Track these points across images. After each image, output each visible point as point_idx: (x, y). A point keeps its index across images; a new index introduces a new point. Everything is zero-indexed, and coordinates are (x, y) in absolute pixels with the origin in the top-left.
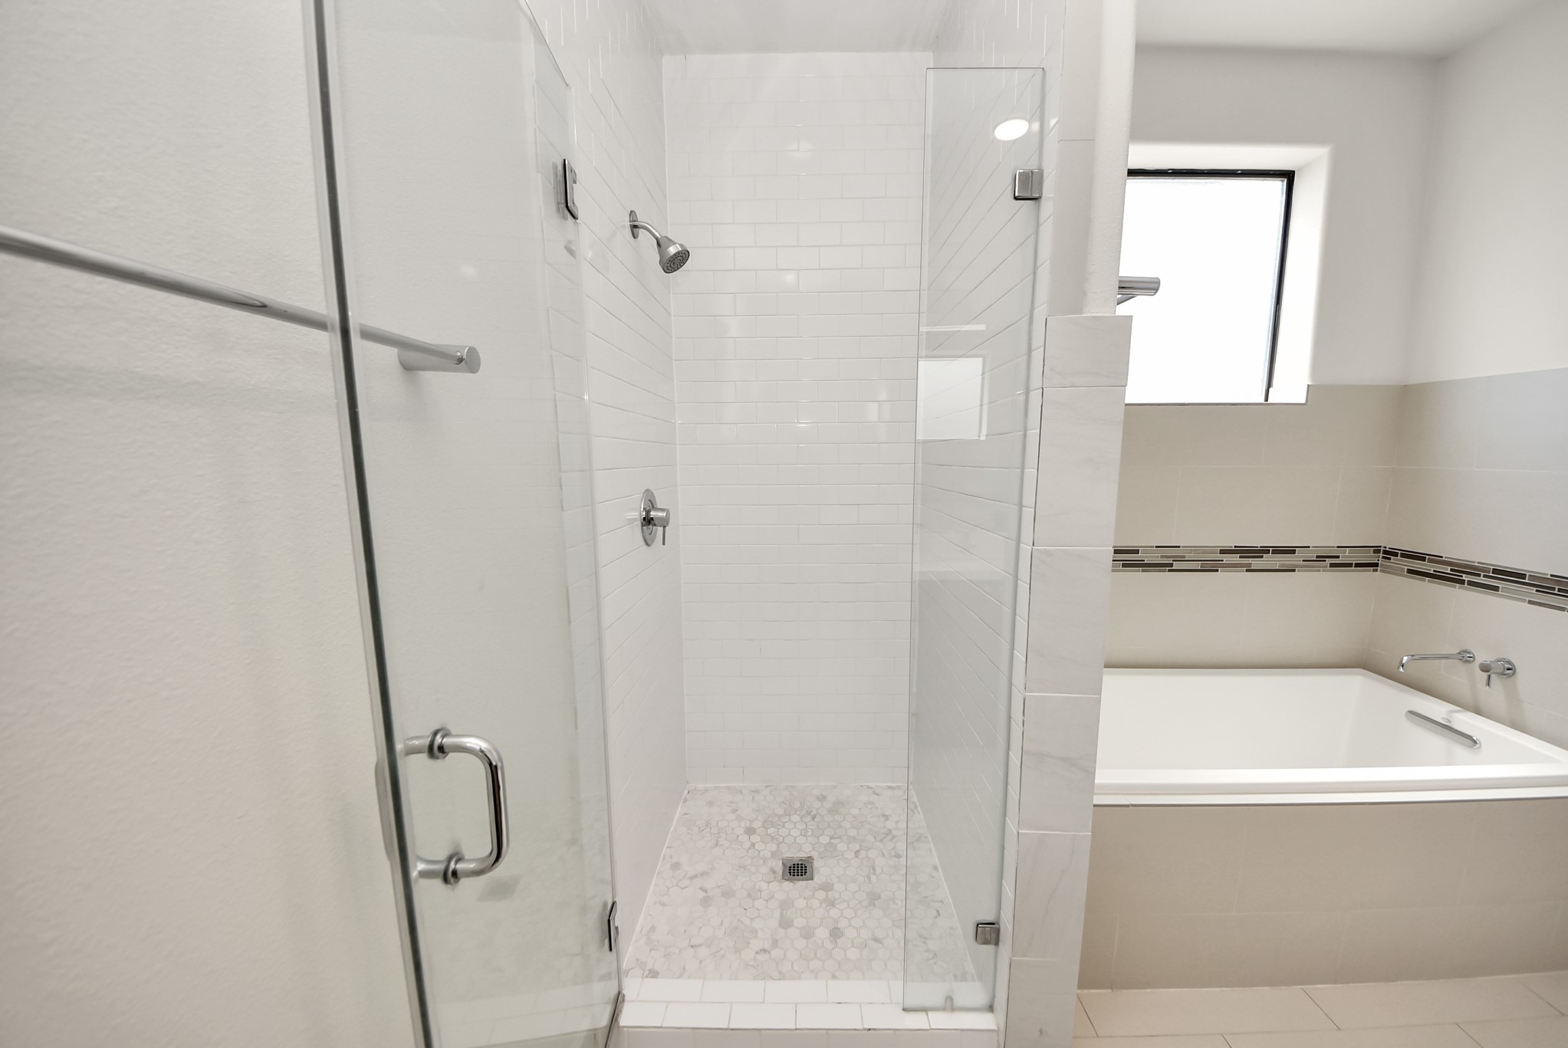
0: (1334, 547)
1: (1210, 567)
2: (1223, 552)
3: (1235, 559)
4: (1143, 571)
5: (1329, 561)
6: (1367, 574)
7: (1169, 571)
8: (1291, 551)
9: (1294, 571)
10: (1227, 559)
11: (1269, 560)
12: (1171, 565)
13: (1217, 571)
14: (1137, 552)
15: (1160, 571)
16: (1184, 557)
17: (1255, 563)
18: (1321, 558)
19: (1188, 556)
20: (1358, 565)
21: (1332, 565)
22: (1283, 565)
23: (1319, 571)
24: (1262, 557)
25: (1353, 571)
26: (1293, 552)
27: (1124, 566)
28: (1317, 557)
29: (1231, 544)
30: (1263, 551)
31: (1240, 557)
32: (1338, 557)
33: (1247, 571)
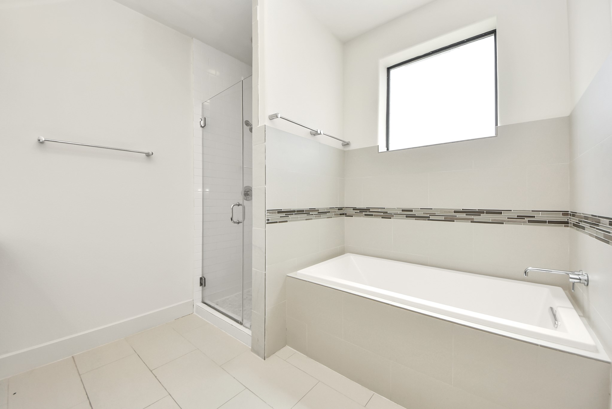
0: (530, 211)
1: (449, 219)
2: (455, 212)
3: (464, 215)
4: (415, 219)
5: (527, 219)
6: (561, 229)
7: (428, 220)
8: (499, 212)
9: (503, 223)
10: (459, 215)
11: (483, 217)
12: (429, 217)
13: (454, 221)
14: (412, 211)
15: (424, 220)
16: (435, 214)
17: (476, 218)
18: (520, 217)
19: (437, 214)
20: (550, 222)
21: (529, 221)
22: (494, 220)
23: (522, 224)
24: (480, 215)
25: (547, 225)
26: (501, 213)
27: (406, 217)
28: (518, 216)
29: (460, 208)
30: (480, 212)
31: (466, 215)
32: (534, 217)
33: (471, 222)
